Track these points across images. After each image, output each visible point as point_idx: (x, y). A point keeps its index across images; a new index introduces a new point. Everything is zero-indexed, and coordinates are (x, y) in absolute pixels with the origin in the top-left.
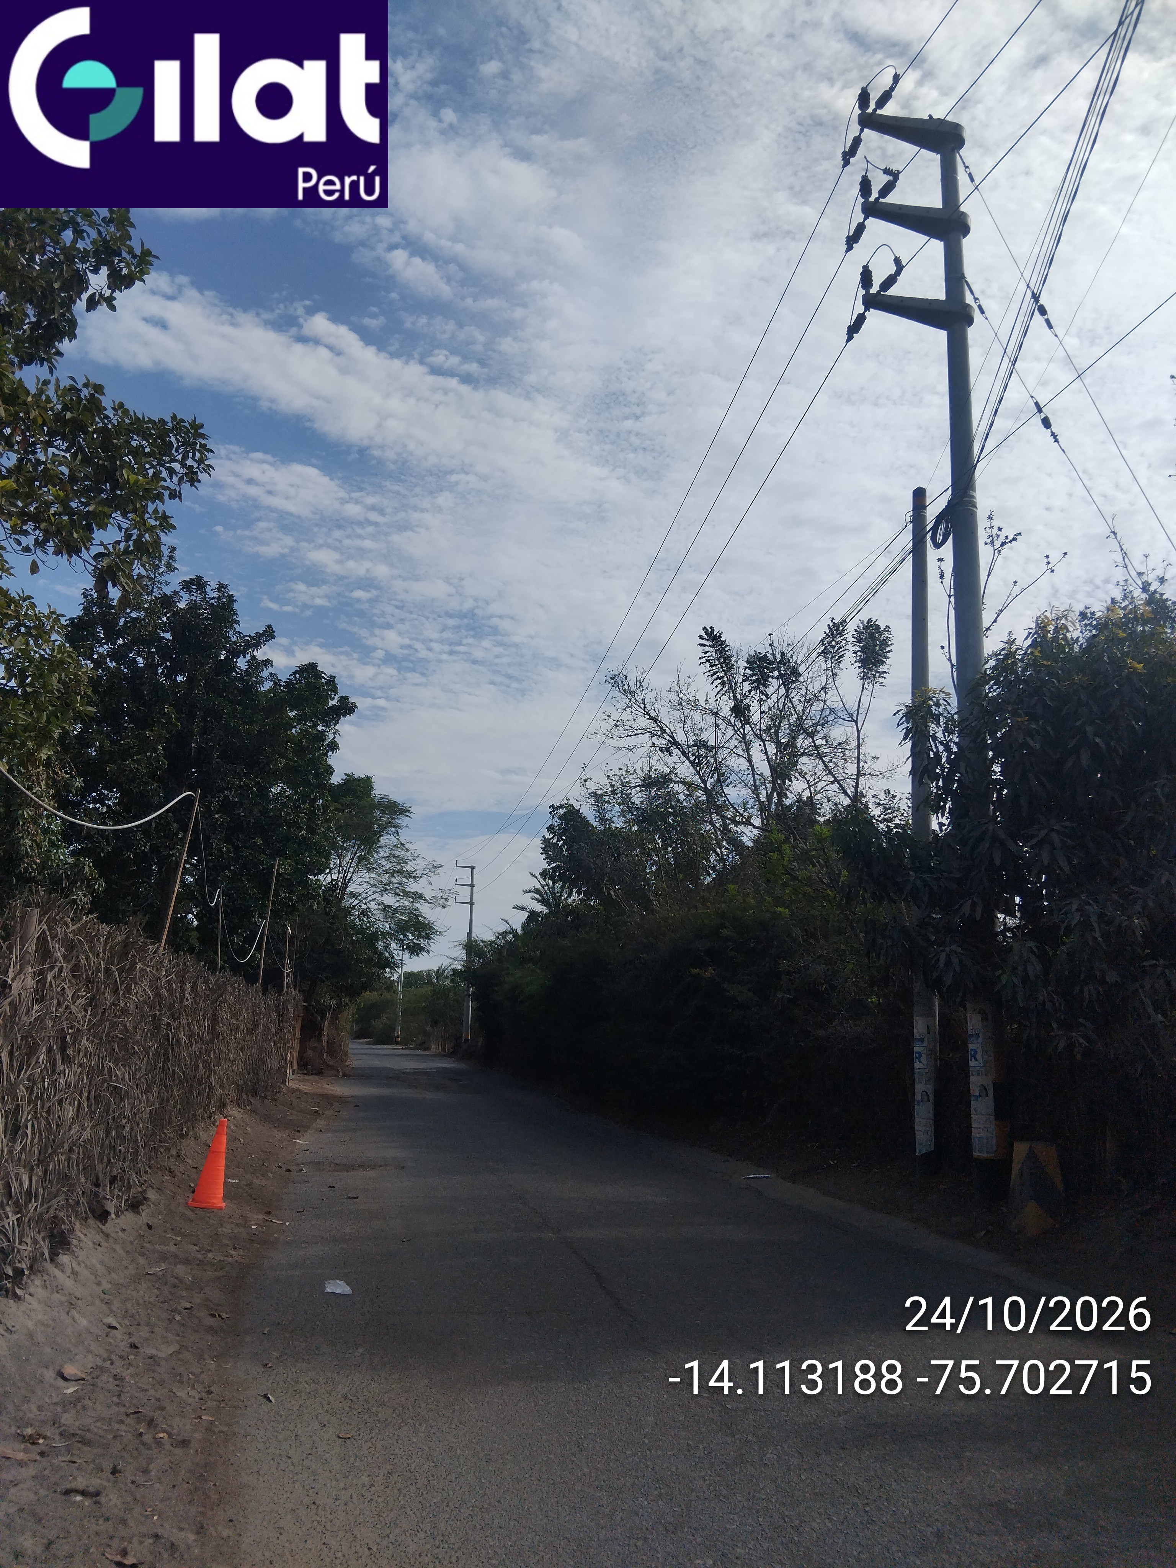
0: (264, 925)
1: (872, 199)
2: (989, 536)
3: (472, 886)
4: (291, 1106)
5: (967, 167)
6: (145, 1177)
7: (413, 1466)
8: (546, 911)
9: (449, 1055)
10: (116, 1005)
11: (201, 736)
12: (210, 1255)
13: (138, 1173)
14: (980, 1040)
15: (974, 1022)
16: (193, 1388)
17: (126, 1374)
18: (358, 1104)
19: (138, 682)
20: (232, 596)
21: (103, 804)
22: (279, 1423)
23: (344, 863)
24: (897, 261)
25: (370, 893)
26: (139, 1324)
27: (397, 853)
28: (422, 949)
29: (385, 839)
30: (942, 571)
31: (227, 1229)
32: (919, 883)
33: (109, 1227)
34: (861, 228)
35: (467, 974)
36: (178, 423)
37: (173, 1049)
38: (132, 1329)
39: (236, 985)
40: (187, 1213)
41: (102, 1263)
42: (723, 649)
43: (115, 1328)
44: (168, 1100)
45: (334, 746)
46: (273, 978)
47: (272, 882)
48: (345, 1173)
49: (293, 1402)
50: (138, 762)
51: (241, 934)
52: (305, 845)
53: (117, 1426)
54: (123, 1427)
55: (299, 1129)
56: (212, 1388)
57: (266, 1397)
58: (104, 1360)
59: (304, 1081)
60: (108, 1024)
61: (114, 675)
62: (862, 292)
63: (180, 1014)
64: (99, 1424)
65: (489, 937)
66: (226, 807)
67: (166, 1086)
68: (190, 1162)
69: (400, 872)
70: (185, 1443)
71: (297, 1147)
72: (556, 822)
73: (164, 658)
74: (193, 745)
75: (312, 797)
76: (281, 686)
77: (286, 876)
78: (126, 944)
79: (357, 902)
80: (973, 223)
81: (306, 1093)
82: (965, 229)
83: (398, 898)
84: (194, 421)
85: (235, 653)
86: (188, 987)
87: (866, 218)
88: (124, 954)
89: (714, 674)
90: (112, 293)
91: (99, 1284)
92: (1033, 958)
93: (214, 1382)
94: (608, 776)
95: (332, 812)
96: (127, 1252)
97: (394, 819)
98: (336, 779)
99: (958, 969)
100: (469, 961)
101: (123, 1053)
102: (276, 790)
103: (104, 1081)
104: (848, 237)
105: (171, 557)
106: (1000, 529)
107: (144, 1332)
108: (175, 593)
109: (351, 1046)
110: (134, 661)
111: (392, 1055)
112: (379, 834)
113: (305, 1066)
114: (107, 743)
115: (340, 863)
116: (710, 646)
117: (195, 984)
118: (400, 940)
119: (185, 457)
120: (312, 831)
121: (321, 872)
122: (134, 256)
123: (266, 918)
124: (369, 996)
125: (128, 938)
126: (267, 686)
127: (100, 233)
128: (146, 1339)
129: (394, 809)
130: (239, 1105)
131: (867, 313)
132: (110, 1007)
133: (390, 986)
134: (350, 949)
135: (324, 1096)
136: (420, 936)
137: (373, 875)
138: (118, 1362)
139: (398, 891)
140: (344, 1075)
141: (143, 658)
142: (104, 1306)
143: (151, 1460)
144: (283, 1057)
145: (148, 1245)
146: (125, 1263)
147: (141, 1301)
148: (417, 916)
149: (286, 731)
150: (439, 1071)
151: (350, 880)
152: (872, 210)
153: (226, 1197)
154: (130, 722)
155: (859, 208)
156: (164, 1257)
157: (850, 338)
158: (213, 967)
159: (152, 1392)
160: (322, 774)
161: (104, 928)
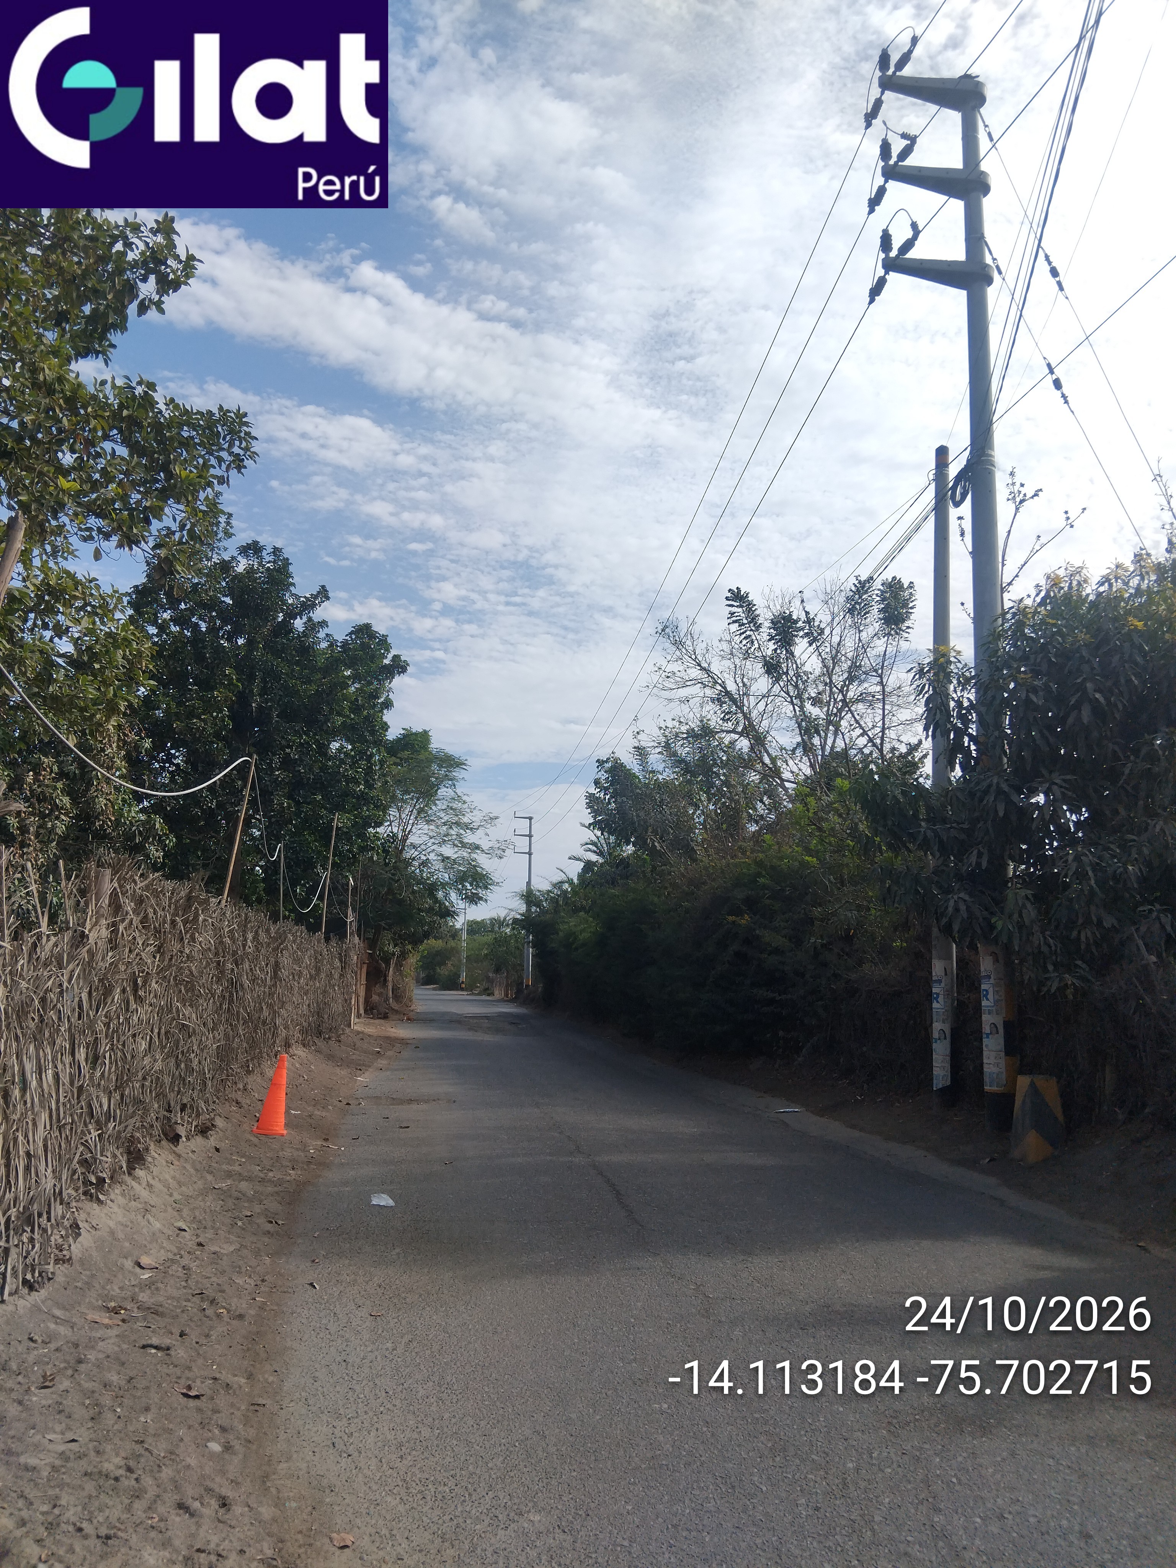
0: (325, 876)
1: (892, 162)
2: (1011, 493)
3: (530, 836)
4: (354, 1047)
5: (986, 126)
6: (212, 1107)
7: (431, 1336)
8: (601, 860)
9: (512, 1001)
10: (181, 952)
11: (260, 695)
12: (271, 1174)
13: (206, 1102)
14: (992, 981)
15: (986, 965)
16: (250, 1277)
17: (193, 1265)
18: (419, 1045)
19: (200, 645)
20: (288, 559)
21: (171, 763)
22: (321, 1304)
23: (403, 816)
24: (914, 226)
25: (429, 844)
26: (205, 1228)
27: (455, 806)
28: (481, 899)
29: (443, 792)
30: (962, 529)
31: (287, 1153)
32: (930, 834)
33: (181, 1148)
34: (881, 191)
35: (525, 923)
36: (224, 414)
37: (237, 992)
38: (199, 1232)
39: (298, 934)
40: (252, 1138)
41: (174, 1178)
42: (751, 609)
43: (184, 1230)
44: (234, 1038)
45: (388, 704)
46: (337, 928)
47: (332, 836)
48: (400, 1107)
49: (335, 1289)
50: (204, 720)
51: (304, 885)
52: (363, 799)
53: (185, 1303)
54: (189, 1304)
55: (360, 1067)
56: (266, 1278)
57: (312, 1285)
58: (175, 1255)
59: (369, 1024)
60: (174, 968)
61: (178, 638)
62: (882, 255)
63: (243, 960)
64: (169, 1301)
65: (545, 886)
66: (287, 764)
67: (231, 1025)
68: (256, 1095)
69: (457, 824)
70: (241, 1317)
71: (358, 1084)
72: (603, 776)
73: (225, 622)
74: (254, 705)
75: (369, 753)
76: (337, 646)
77: (345, 830)
78: (189, 898)
79: (417, 853)
80: (993, 182)
81: (369, 1036)
82: (986, 189)
83: (456, 849)
84: (239, 410)
85: (291, 615)
86: (250, 936)
87: (886, 182)
88: (187, 908)
89: (743, 633)
90: (160, 297)
91: (171, 1195)
92: (1029, 905)
93: (268, 1273)
94: (660, 728)
95: (388, 767)
96: (197, 1170)
97: (451, 771)
98: (392, 734)
99: (965, 916)
100: (528, 910)
101: (189, 994)
102: (335, 746)
103: (173, 1019)
104: (870, 200)
105: (228, 523)
106: (1022, 485)
107: (210, 1234)
108: (233, 558)
109: (416, 991)
110: (197, 624)
111: (457, 1000)
112: (437, 787)
113: (371, 1010)
114: (173, 705)
115: (400, 816)
116: (737, 606)
117: (257, 932)
118: (459, 889)
119: (231, 445)
120: (369, 786)
121: (379, 824)
122: (180, 262)
123: (327, 869)
124: (432, 943)
125: (190, 892)
126: (324, 645)
127: (147, 244)
128: (211, 1239)
129: (451, 762)
130: (304, 1046)
131: (887, 276)
132: (176, 954)
133: (455, 934)
134: (412, 898)
135: (388, 1038)
136: (478, 886)
137: (432, 827)
138: (186, 1255)
139: (456, 842)
140: (408, 1019)
141: (205, 622)
142: (176, 1213)
143: (211, 1328)
144: (347, 1001)
145: (215, 1165)
146: (195, 1179)
147: (208, 1210)
148: (475, 866)
149: (342, 690)
150: (501, 1015)
151: (410, 831)
152: (892, 173)
153: (287, 1125)
154: (194, 684)
155: (879, 171)
156: (229, 1175)
157: (872, 301)
158: (275, 917)
159: (214, 1279)
160: (377, 731)
161: (169, 885)
